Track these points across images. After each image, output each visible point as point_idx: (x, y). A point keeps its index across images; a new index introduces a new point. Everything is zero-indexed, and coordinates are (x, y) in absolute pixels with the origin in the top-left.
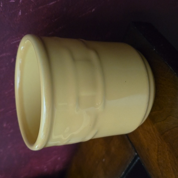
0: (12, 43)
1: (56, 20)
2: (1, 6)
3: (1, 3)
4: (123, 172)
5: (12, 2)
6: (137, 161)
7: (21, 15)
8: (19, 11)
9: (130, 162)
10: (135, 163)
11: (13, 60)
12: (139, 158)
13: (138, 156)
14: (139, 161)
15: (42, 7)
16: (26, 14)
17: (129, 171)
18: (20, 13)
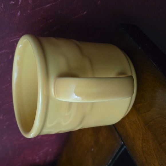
0: (10, 41)
1: (51, 21)
2: (2, 6)
3: (2, 4)
4: (111, 161)
5: (12, 4)
6: (123, 149)
7: (20, 16)
8: (18, 12)
9: (117, 151)
10: (121, 151)
11: (11, 57)
12: (125, 147)
13: (124, 145)
14: (125, 149)
15: (39, 9)
16: (25, 14)
17: (116, 159)
18: (19, 13)
